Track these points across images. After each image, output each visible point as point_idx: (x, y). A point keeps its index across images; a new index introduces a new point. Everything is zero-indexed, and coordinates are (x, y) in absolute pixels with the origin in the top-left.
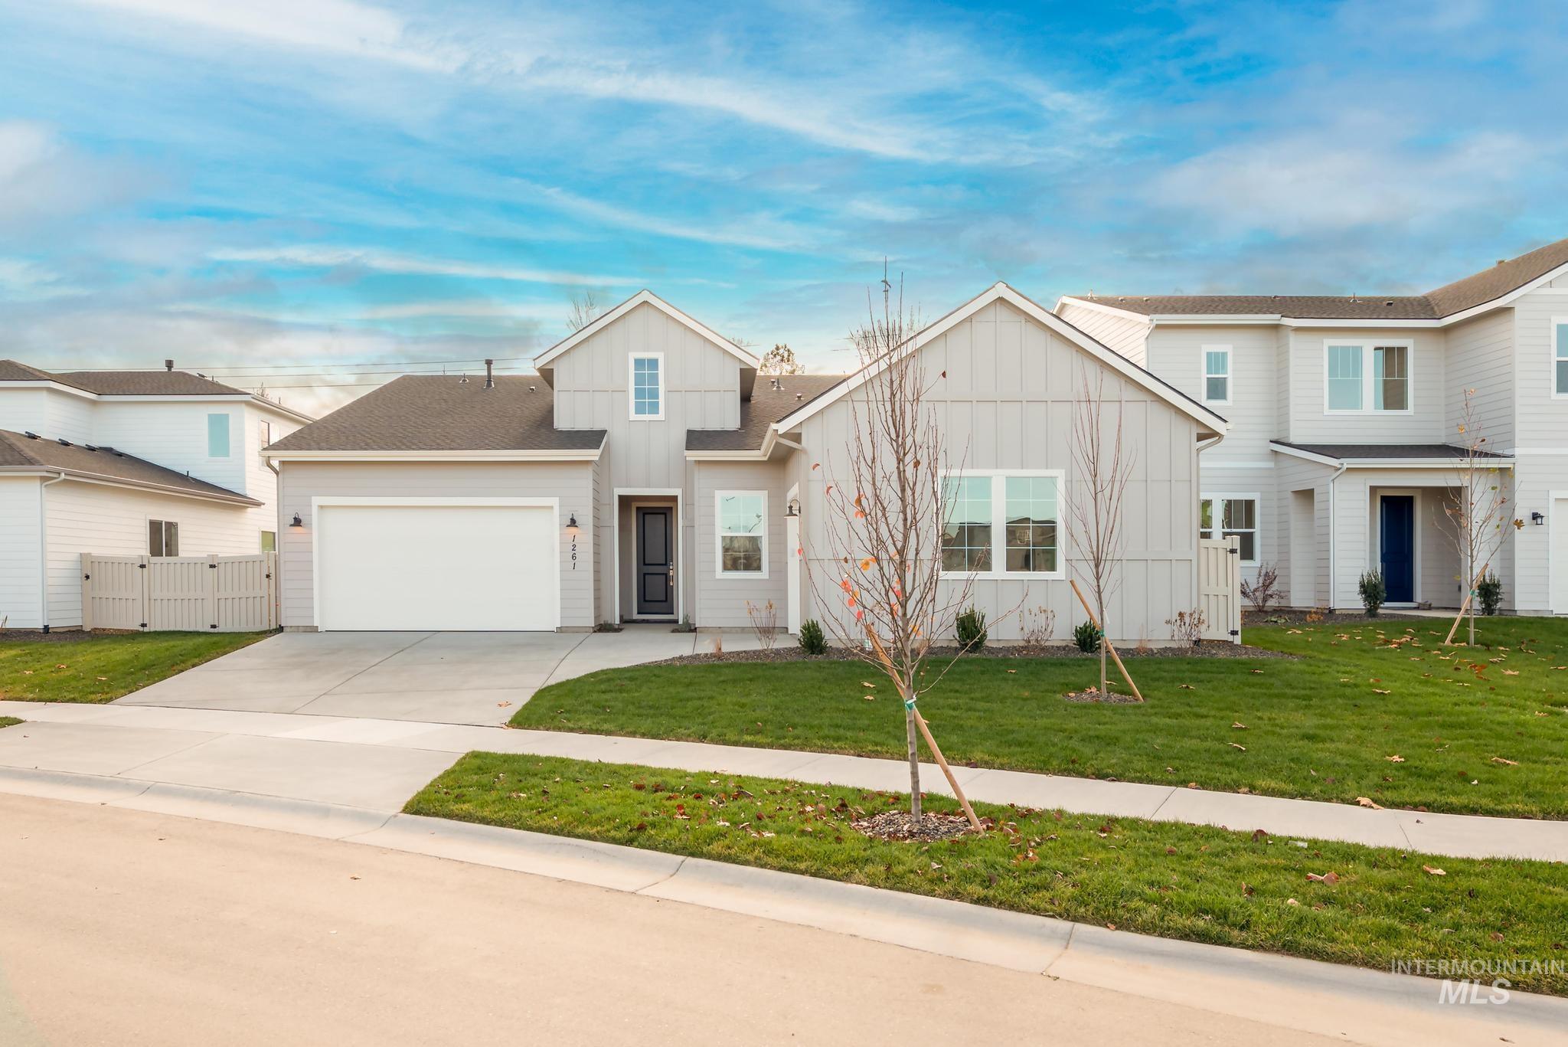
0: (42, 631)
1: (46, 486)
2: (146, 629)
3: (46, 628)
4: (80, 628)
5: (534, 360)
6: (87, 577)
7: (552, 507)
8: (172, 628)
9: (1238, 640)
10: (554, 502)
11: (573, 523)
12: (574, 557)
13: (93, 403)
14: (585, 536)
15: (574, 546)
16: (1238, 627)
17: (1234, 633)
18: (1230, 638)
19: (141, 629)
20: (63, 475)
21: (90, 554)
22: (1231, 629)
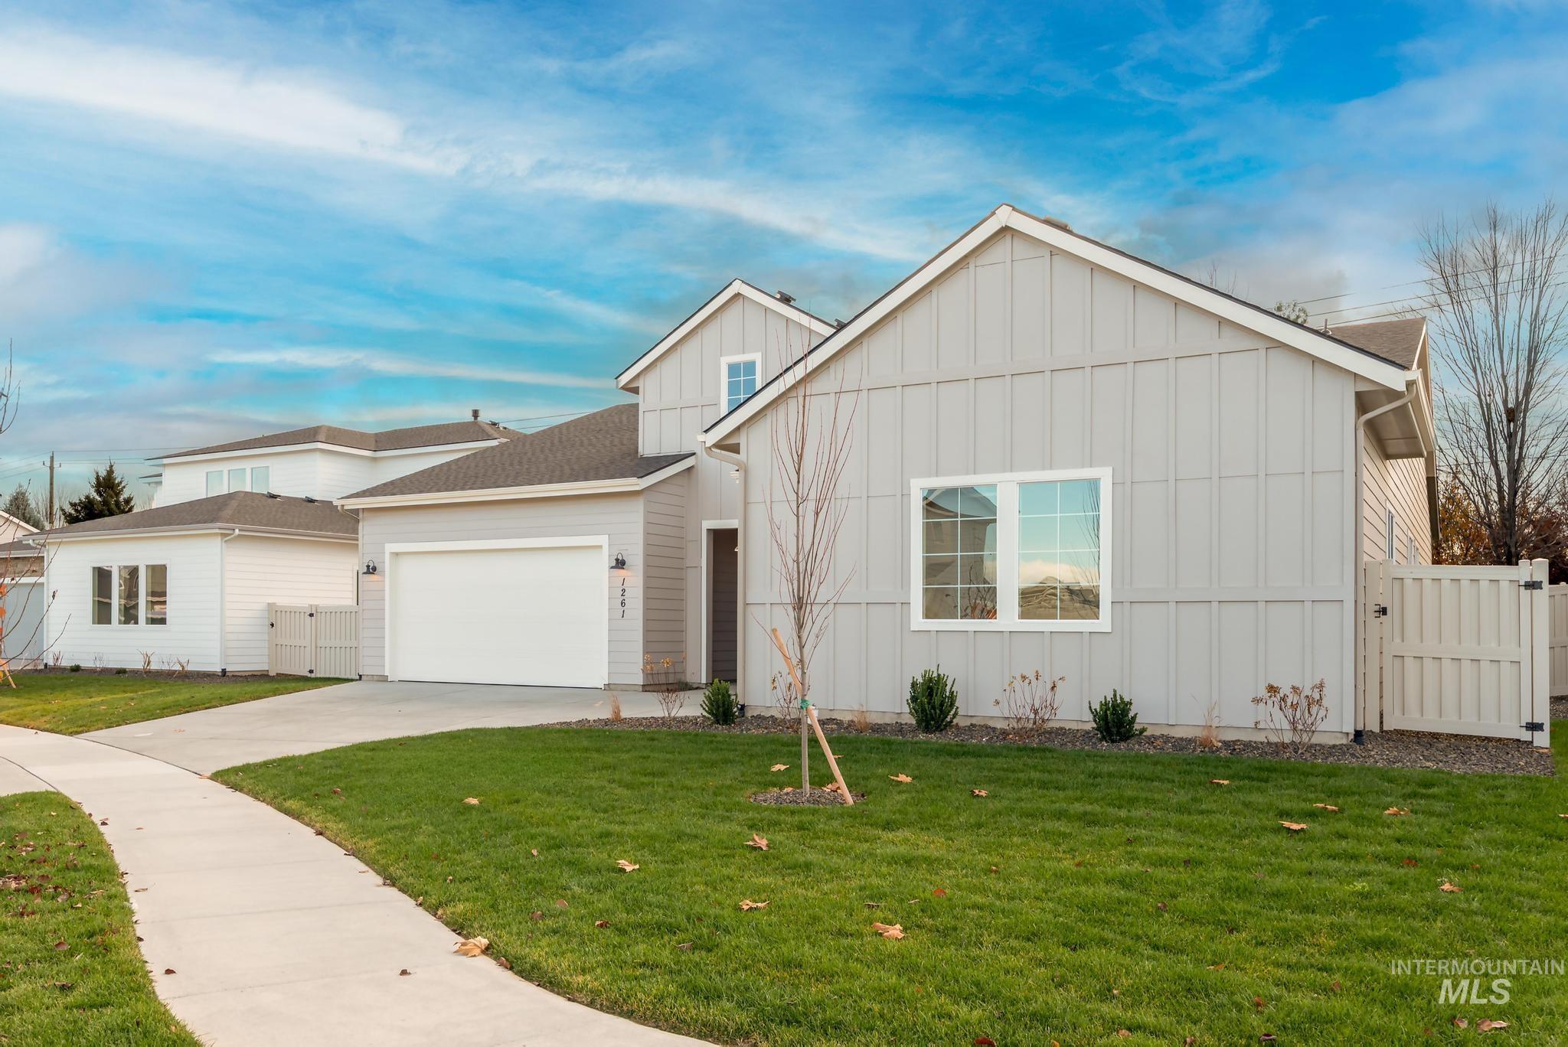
0: (220, 674)
1: (226, 541)
2: (313, 675)
3: (224, 671)
4: (266, 673)
5: (616, 378)
6: (272, 625)
7: (600, 547)
8: (327, 676)
9: (1542, 739)
10: (603, 540)
11: (620, 564)
12: (623, 604)
13: (374, 459)
14: (634, 578)
15: (624, 590)
16: (1543, 716)
17: (1534, 727)
18: (1526, 736)
19: (309, 675)
20: (237, 531)
21: (274, 603)
22: (1526, 718)
